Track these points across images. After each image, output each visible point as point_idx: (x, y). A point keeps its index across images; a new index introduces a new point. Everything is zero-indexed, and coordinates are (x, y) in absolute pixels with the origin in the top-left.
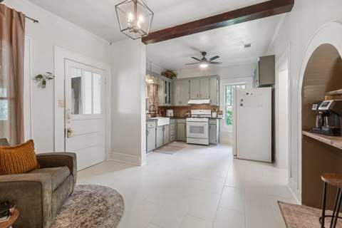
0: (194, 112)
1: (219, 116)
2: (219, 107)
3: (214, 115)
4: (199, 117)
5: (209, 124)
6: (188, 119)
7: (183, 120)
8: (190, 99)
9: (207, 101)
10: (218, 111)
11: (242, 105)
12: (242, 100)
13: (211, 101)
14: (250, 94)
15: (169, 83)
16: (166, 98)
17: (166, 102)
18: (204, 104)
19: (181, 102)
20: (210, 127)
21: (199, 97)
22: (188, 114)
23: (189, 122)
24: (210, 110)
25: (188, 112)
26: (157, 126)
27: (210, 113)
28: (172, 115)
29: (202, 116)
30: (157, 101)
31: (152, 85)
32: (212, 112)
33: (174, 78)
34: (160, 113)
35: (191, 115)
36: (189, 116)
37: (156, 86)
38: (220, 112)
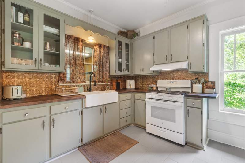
0: (162, 83)
1: (206, 91)
2: (207, 74)
3: (198, 88)
4: (168, 92)
5: (186, 106)
6: (149, 95)
8: (155, 63)
9: (184, 65)
10: (207, 82)
13: (190, 65)
16: (121, 64)
17: (120, 70)
18: (178, 70)
19: (142, 70)
21: (169, 59)
22: (153, 85)
23: (150, 100)
24: (189, 81)
25: (152, 83)
26: (84, 107)
27: (190, 86)
28: (133, 87)
29: (171, 90)
30: (108, 69)
31: (97, 47)
32: (192, 84)
33: (135, 38)
34: (114, 84)
35: (157, 87)
36: (155, 88)
37: (104, 48)
38: (209, 84)
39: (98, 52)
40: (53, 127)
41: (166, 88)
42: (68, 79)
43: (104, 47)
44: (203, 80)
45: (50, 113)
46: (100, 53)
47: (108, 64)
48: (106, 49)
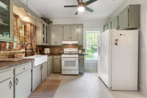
0: (66, 50)
1: (83, 52)
4: (70, 53)
5: (79, 59)
6: (63, 56)
7: (58, 57)
8: (63, 40)
9: (76, 42)
10: (83, 49)
11: (116, 44)
12: (117, 40)
13: (79, 42)
14: (123, 35)
15: (47, 27)
16: (44, 38)
17: (44, 42)
19: (56, 43)
20: (79, 61)
21: (70, 39)
22: (62, 51)
23: (64, 58)
24: (77, 49)
25: (61, 50)
26: (33, 67)
27: (77, 51)
28: (49, 52)
29: (72, 53)
30: (35, 41)
31: (29, 25)
32: (78, 50)
33: (51, 24)
34: (38, 51)
35: (63, 52)
36: (62, 53)
37: (33, 27)
38: (83, 50)
39: (30, 29)
40: (17, 85)
41: (70, 52)
42: (7, 47)
43: (34, 25)
44: (82, 49)
45: (14, 74)
46: (31, 29)
47: (35, 37)
48: (34, 27)
